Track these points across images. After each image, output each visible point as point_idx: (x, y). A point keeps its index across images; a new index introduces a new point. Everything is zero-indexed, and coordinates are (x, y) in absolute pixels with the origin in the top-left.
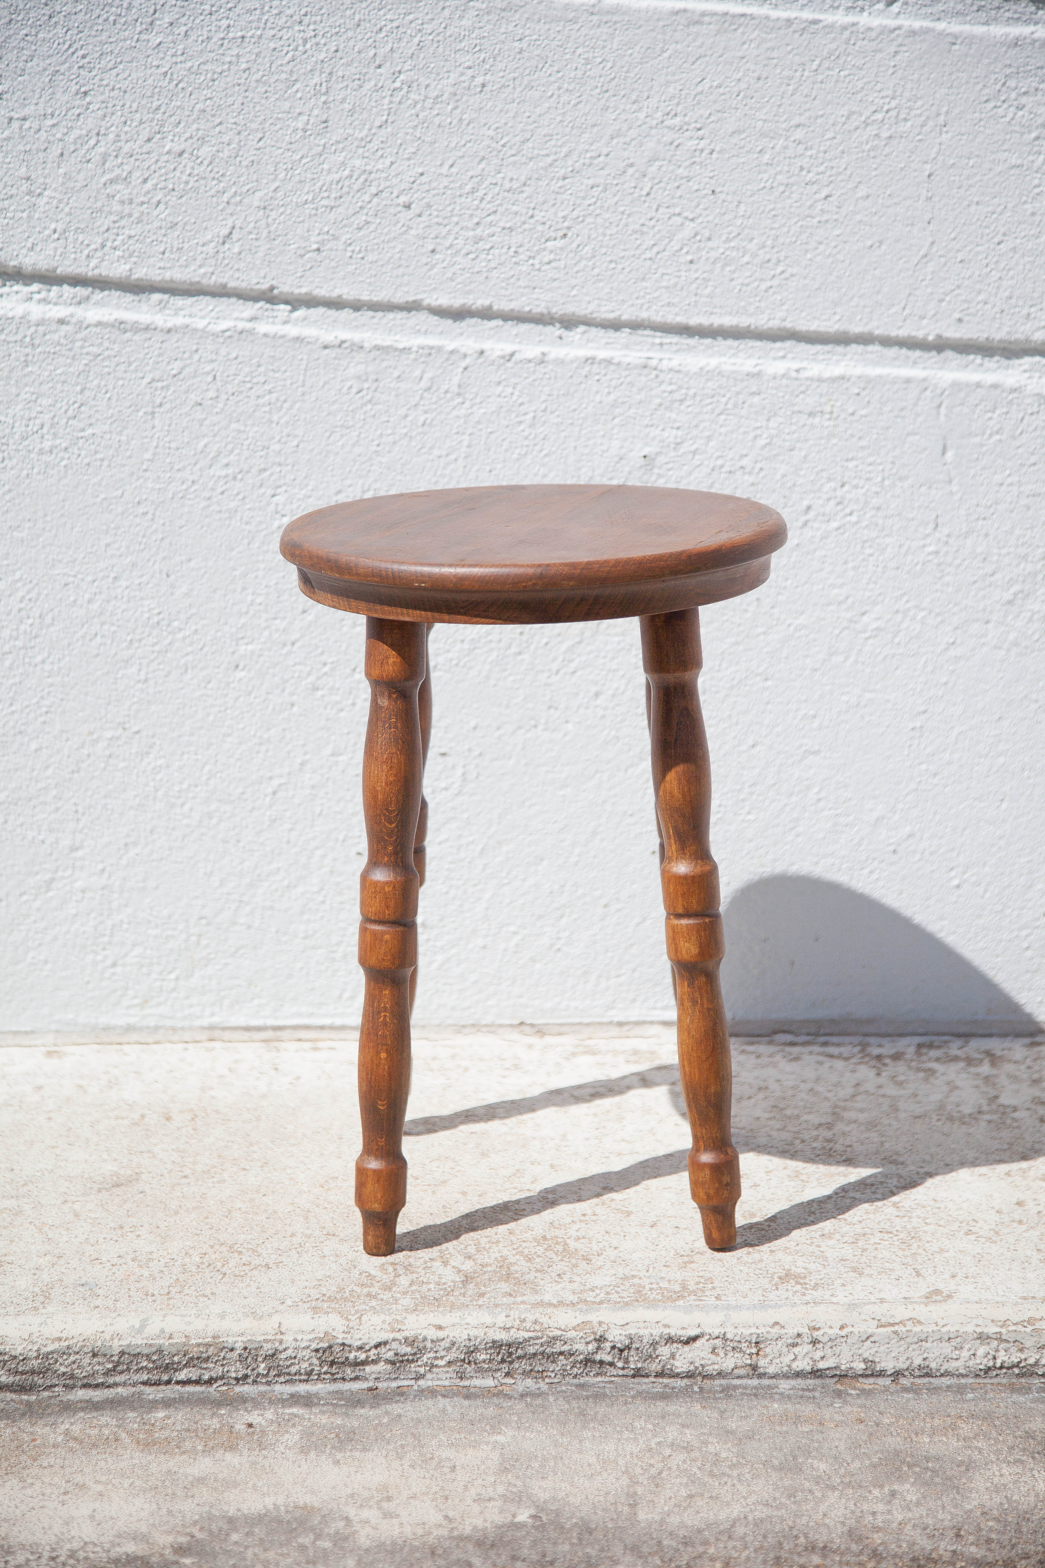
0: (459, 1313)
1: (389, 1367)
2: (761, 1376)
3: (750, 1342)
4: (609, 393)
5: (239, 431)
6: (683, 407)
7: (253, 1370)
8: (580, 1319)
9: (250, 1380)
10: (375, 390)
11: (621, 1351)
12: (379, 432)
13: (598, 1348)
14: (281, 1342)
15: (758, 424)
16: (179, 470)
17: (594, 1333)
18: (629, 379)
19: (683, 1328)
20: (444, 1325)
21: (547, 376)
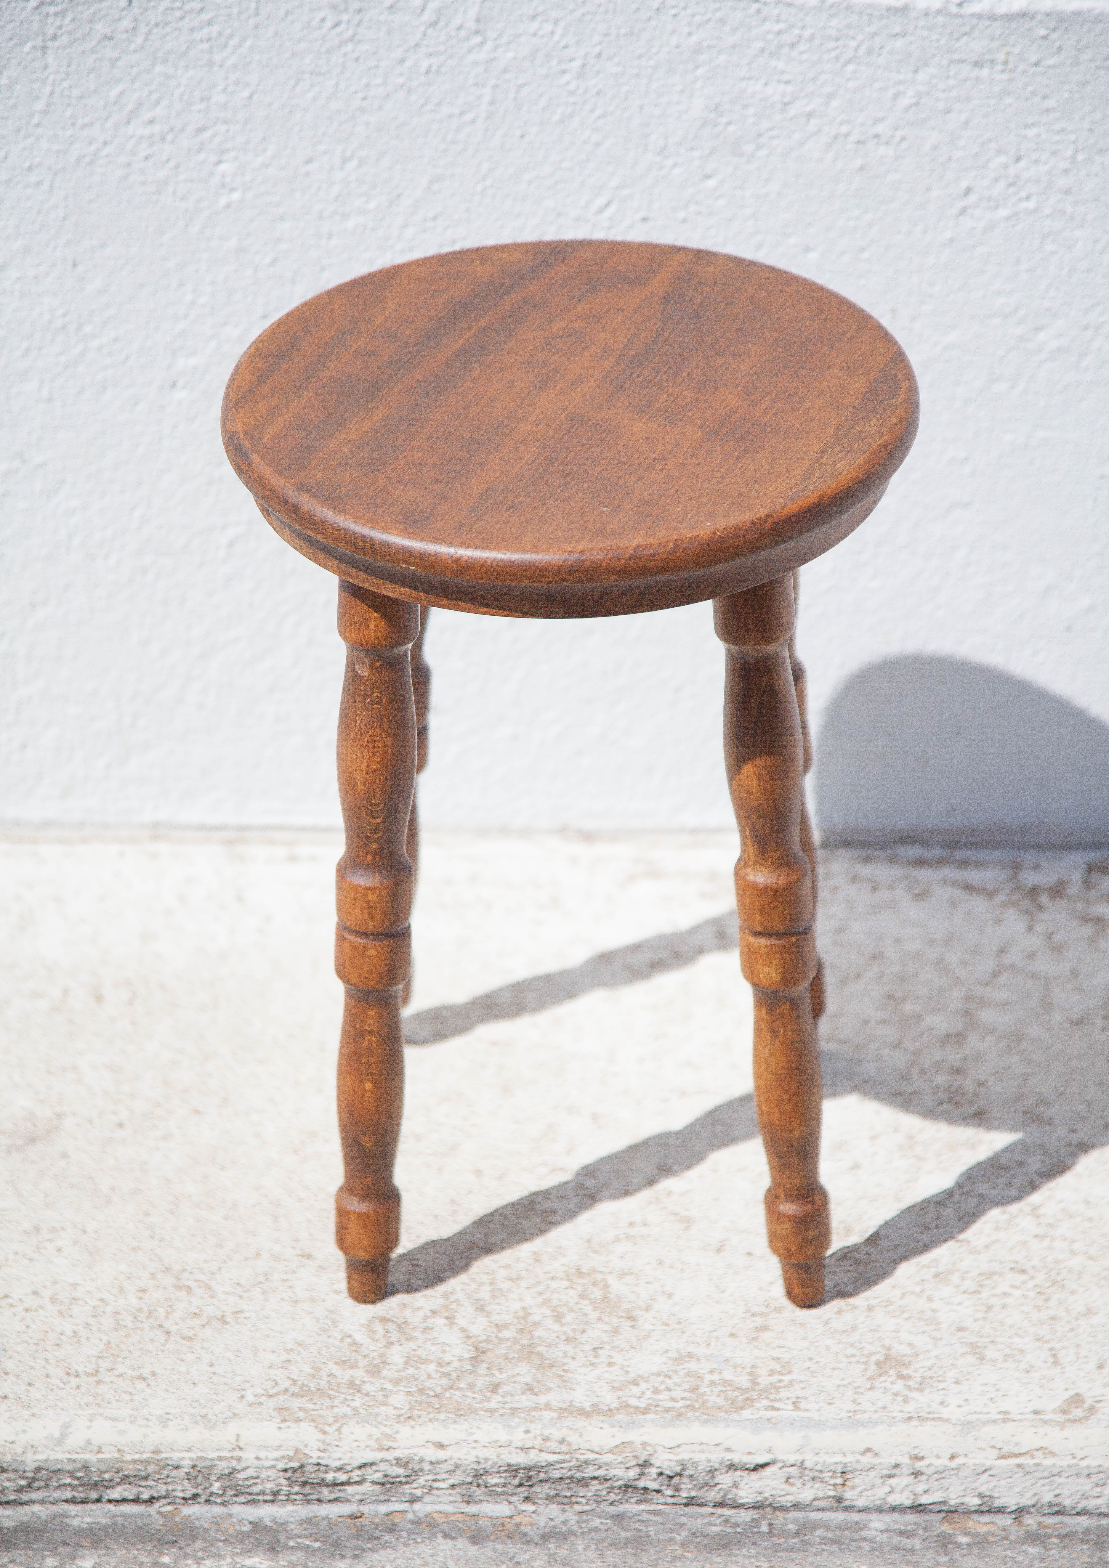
0: (466, 1426)
1: (377, 1488)
2: (847, 1509)
3: (835, 1472)
4: (690, 34)
5: (167, 76)
6: (794, 53)
7: (205, 1488)
8: (621, 1437)
9: (201, 1500)
10: (359, 24)
11: (670, 1477)
12: (364, 81)
13: (642, 1474)
14: (239, 1460)
15: (901, 77)
16: (84, 127)
17: (636, 1457)
18: (718, 15)
19: (750, 1453)
20: (446, 1443)
21: (602, 9)
